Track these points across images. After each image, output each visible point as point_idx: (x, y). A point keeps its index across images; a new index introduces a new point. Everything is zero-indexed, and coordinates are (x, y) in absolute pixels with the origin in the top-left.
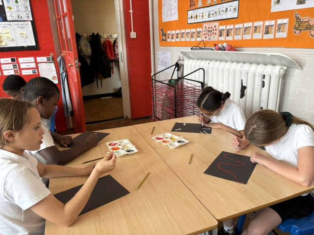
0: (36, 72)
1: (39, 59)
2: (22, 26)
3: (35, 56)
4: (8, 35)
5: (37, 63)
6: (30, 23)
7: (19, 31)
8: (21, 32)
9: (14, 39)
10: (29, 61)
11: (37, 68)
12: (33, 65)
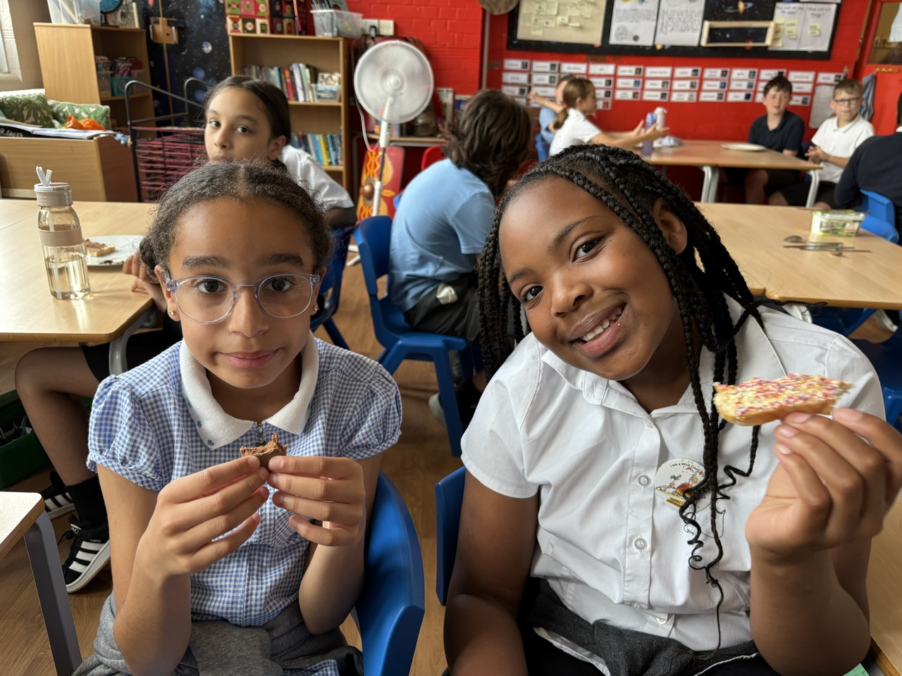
0: (809, 101)
1: (823, 77)
2: (819, 13)
3: (818, 70)
4: (793, 29)
5: (815, 84)
6: (834, 7)
7: (812, 22)
8: (813, 25)
9: (799, 36)
10: (805, 80)
11: (813, 93)
12: (808, 88)
